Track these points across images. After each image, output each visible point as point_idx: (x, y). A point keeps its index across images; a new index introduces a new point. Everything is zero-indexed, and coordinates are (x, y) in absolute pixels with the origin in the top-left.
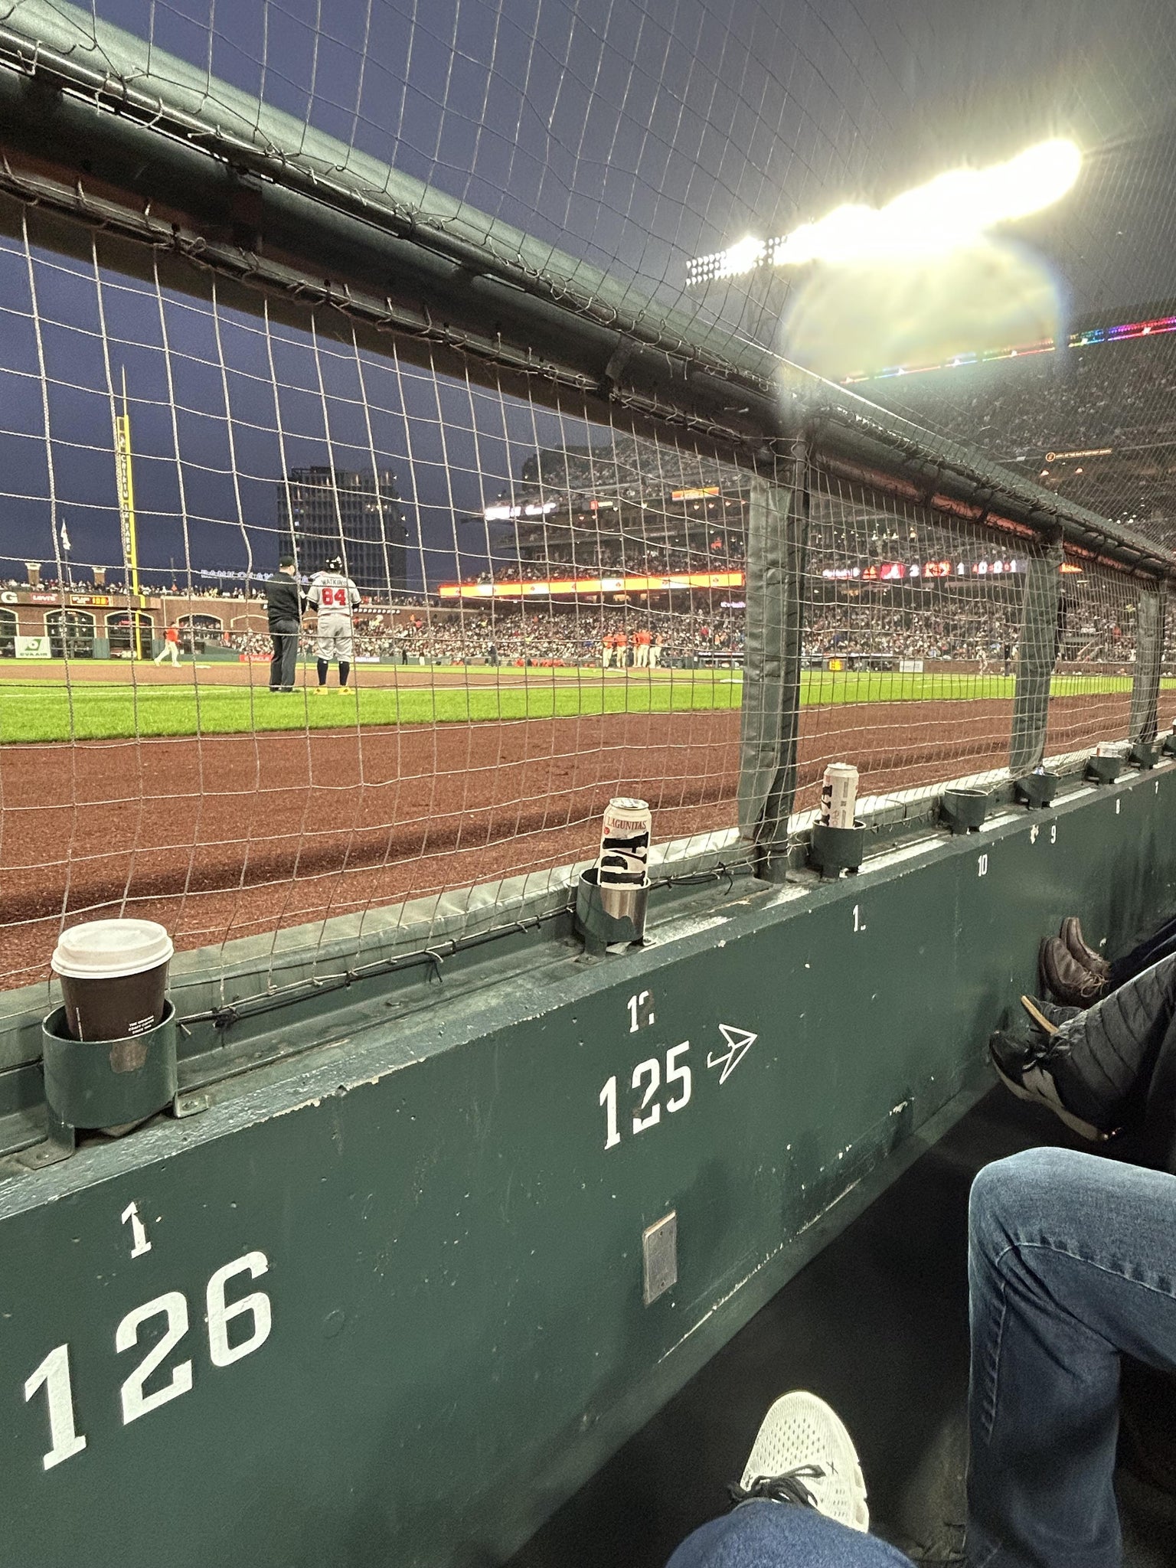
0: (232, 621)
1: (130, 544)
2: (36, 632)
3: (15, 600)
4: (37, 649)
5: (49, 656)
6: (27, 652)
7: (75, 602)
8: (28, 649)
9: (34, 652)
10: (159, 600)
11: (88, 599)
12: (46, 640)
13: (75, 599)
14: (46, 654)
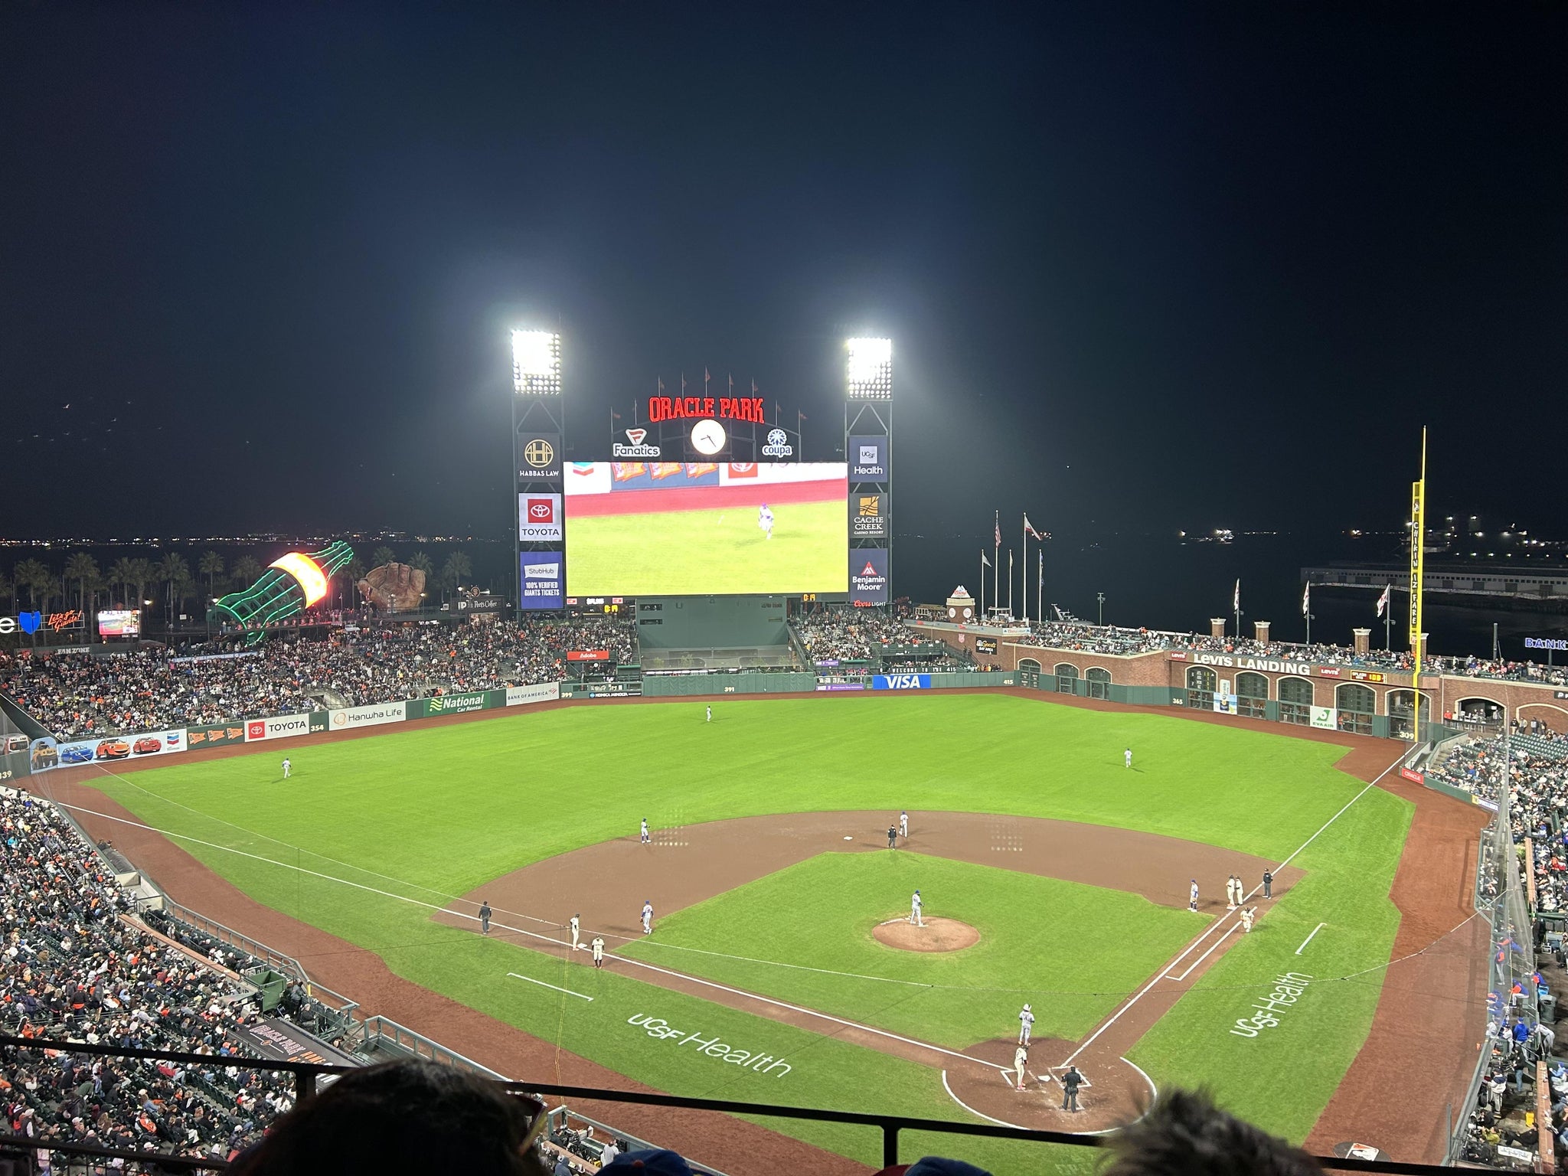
0: (1518, 709)
1: (1416, 616)
2: (1325, 703)
3: (1307, 673)
4: (1326, 720)
5: (1335, 728)
6: (1320, 722)
7: (1354, 677)
8: (1319, 719)
9: (1324, 723)
10: (1436, 680)
11: (1365, 675)
12: (1334, 712)
13: (1354, 674)
14: (1332, 726)
